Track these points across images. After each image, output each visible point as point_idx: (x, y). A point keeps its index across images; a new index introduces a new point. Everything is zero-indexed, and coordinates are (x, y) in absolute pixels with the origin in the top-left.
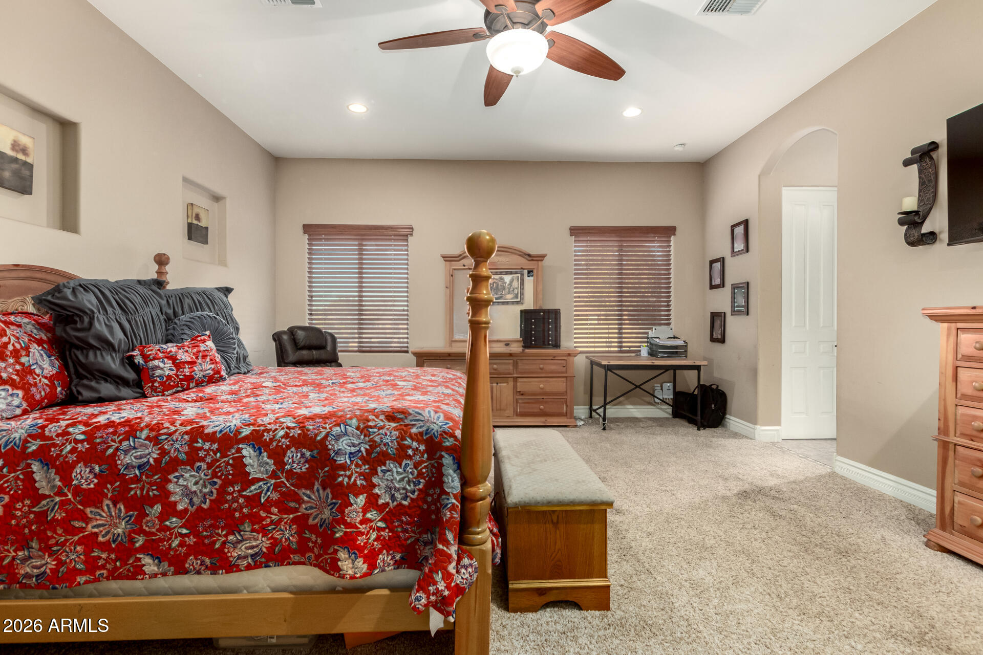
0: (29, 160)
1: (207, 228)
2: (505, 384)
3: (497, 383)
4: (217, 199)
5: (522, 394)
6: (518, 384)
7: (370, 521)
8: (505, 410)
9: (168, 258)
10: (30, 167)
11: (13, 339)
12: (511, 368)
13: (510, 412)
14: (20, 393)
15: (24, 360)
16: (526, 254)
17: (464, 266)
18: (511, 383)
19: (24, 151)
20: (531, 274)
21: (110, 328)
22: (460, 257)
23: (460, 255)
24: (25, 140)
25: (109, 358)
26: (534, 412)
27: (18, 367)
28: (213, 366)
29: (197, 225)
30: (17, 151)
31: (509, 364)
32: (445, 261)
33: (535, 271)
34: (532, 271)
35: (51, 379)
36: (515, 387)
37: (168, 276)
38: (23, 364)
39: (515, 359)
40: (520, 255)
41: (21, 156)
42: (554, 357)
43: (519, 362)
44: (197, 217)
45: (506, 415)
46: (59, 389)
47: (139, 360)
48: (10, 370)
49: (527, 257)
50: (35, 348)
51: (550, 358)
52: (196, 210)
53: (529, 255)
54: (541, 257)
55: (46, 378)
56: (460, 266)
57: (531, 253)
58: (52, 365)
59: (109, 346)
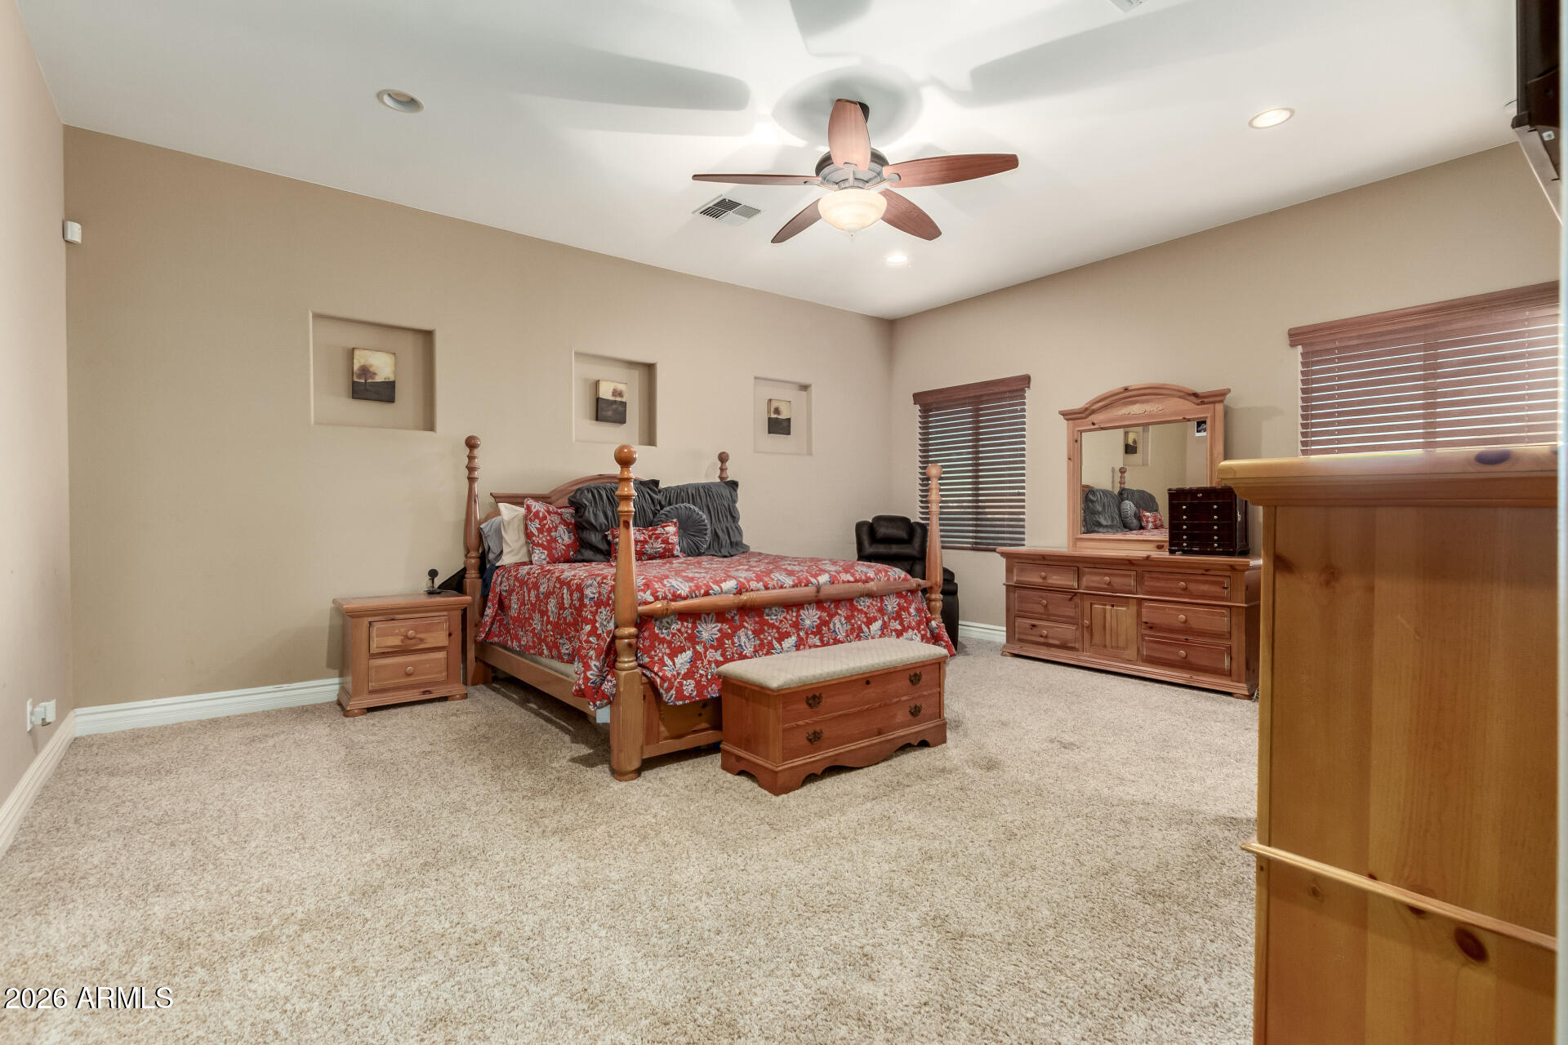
0: (624, 400)
1: (789, 420)
2: (1124, 609)
3: (1113, 606)
4: (805, 388)
5: (1151, 628)
6: (1144, 610)
7: (590, 642)
8: (1124, 649)
9: (728, 456)
10: (624, 404)
11: (549, 522)
12: (1132, 582)
13: (1131, 653)
14: (546, 552)
15: (553, 534)
16: (1190, 395)
17: (1093, 424)
18: (1133, 608)
19: (620, 394)
20: (1203, 426)
21: (595, 515)
22: (1087, 413)
23: (1086, 409)
24: (621, 387)
25: (593, 536)
26: (1169, 660)
27: (548, 538)
28: (663, 546)
29: (777, 418)
30: (616, 396)
31: (1130, 576)
32: (1066, 419)
33: (1208, 422)
34: (1205, 422)
35: (568, 546)
36: (1139, 615)
37: (728, 471)
38: (551, 537)
39: (1140, 569)
40: (1180, 397)
41: (618, 399)
42: (1207, 570)
43: (1147, 575)
44: (777, 411)
45: (1127, 657)
46: (572, 553)
47: (610, 538)
48: (544, 539)
49: (1193, 398)
50: (562, 528)
51: (1200, 572)
52: (774, 405)
53: (1195, 395)
54: (1219, 396)
55: (564, 545)
56: (1088, 425)
57: (1199, 390)
58: (570, 538)
59: (593, 528)
